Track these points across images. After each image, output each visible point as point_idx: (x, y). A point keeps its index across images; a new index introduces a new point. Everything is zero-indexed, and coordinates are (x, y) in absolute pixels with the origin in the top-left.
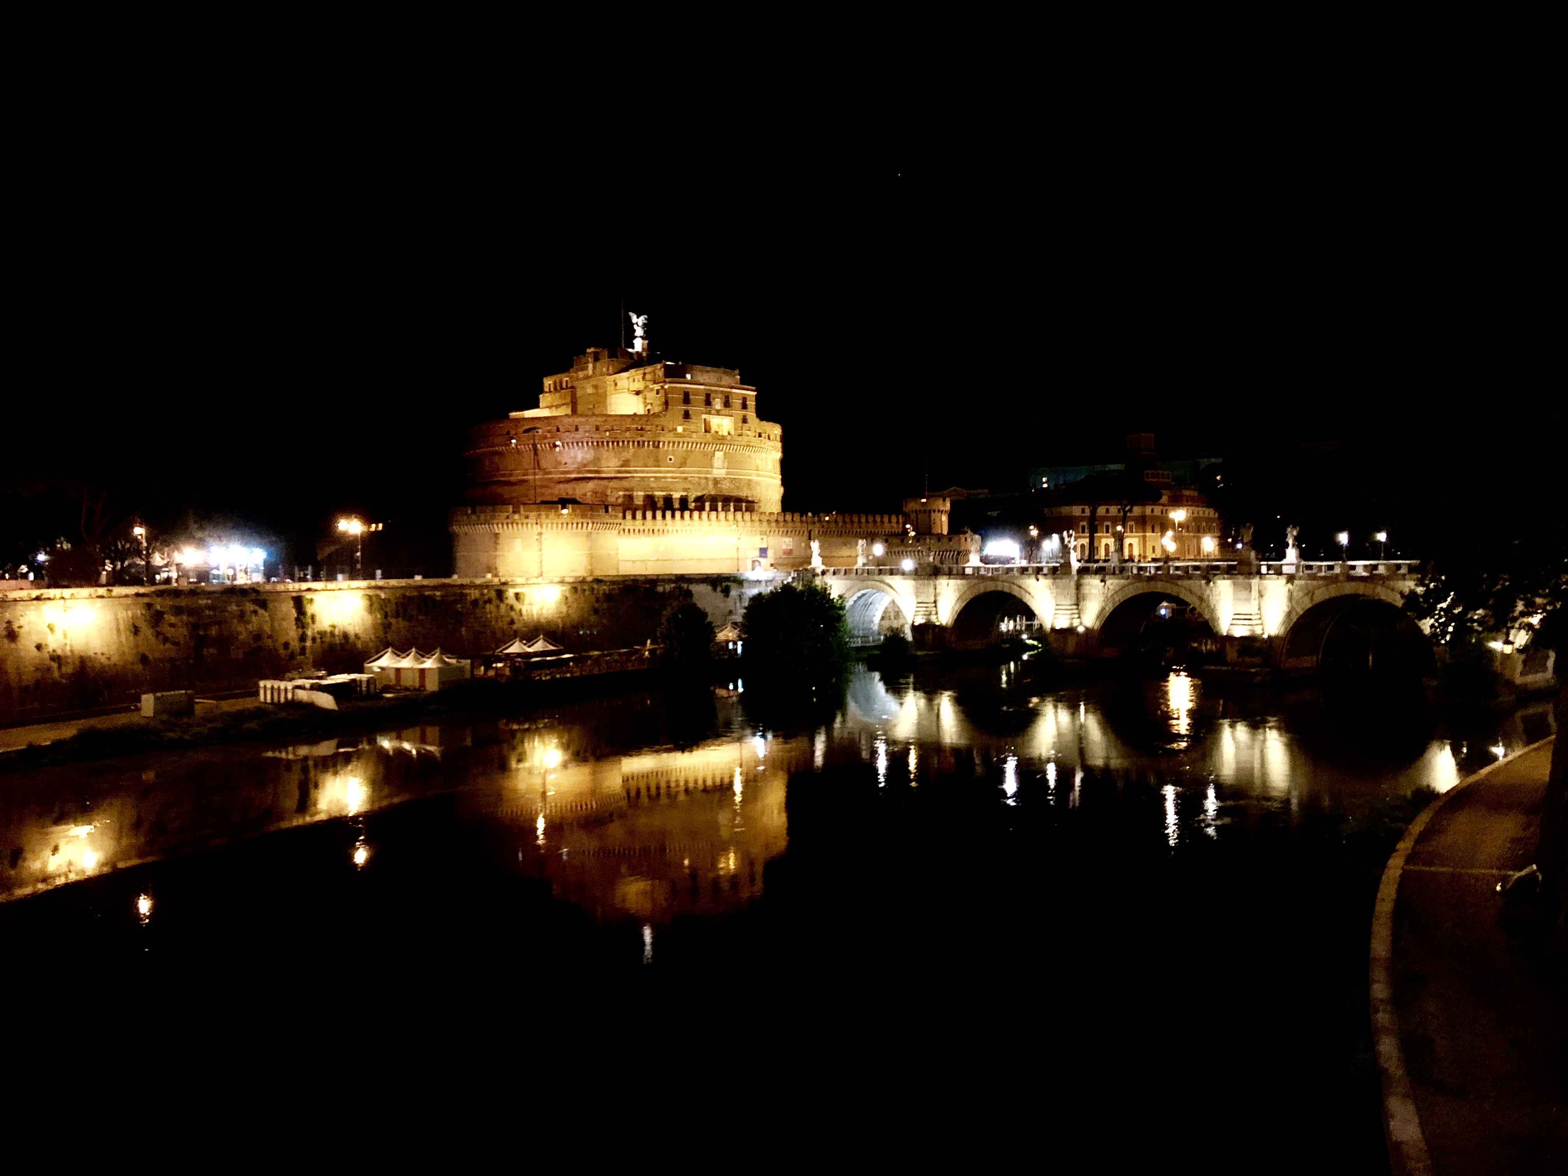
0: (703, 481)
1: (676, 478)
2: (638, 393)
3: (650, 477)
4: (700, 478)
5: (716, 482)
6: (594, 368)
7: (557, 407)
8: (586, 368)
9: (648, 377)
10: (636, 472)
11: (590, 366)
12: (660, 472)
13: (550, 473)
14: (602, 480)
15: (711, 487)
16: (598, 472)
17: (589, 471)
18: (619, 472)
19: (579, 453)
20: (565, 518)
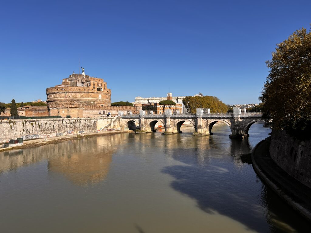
1: (92, 99)
2: (83, 83)
4: (96, 99)
5: (99, 100)
6: (74, 77)
9: (86, 80)
10: (84, 98)
12: (88, 98)
14: (77, 99)
15: (98, 101)
16: (76, 98)
17: (74, 97)
18: (81, 98)
19: (72, 94)
20: (73, 107)
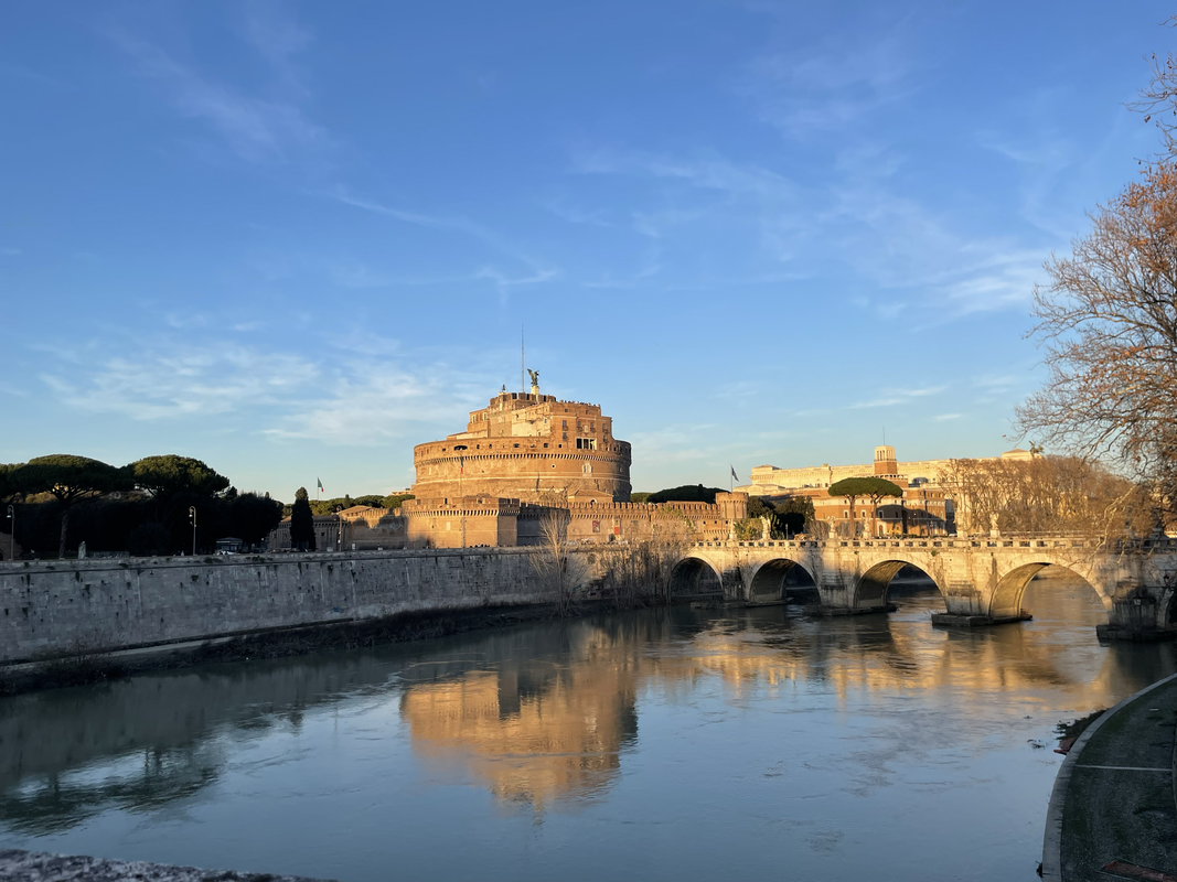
0: (576, 481)
1: (557, 479)
2: (532, 422)
3: (539, 479)
4: (574, 479)
5: (585, 481)
6: (504, 405)
7: (478, 432)
8: (498, 406)
9: (539, 411)
10: (530, 475)
11: (501, 405)
12: (545, 475)
13: (472, 477)
14: (508, 480)
16: (504, 475)
17: (499, 475)
18: (519, 475)
19: (492, 463)
20: (481, 507)
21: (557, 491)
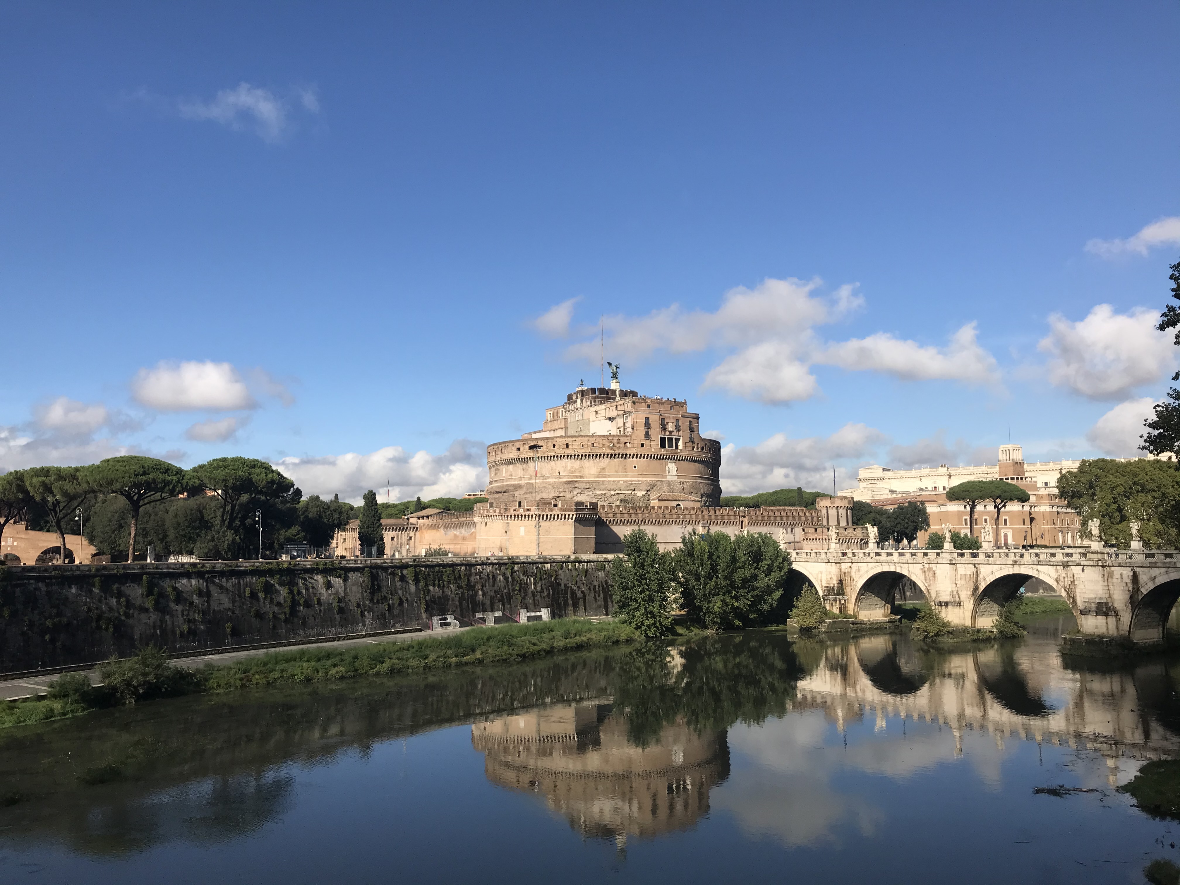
0: (659, 484)
1: (639, 481)
2: (611, 419)
3: (619, 481)
4: (657, 481)
5: (669, 484)
6: (582, 400)
7: (554, 430)
8: (576, 402)
9: (619, 407)
10: (609, 476)
11: (579, 401)
12: (626, 476)
13: (548, 477)
14: (586, 482)
15: (665, 488)
16: (581, 477)
17: (577, 477)
18: (598, 477)
19: (570, 464)
20: (556, 511)
21: (640, 494)
